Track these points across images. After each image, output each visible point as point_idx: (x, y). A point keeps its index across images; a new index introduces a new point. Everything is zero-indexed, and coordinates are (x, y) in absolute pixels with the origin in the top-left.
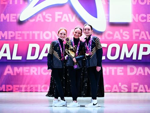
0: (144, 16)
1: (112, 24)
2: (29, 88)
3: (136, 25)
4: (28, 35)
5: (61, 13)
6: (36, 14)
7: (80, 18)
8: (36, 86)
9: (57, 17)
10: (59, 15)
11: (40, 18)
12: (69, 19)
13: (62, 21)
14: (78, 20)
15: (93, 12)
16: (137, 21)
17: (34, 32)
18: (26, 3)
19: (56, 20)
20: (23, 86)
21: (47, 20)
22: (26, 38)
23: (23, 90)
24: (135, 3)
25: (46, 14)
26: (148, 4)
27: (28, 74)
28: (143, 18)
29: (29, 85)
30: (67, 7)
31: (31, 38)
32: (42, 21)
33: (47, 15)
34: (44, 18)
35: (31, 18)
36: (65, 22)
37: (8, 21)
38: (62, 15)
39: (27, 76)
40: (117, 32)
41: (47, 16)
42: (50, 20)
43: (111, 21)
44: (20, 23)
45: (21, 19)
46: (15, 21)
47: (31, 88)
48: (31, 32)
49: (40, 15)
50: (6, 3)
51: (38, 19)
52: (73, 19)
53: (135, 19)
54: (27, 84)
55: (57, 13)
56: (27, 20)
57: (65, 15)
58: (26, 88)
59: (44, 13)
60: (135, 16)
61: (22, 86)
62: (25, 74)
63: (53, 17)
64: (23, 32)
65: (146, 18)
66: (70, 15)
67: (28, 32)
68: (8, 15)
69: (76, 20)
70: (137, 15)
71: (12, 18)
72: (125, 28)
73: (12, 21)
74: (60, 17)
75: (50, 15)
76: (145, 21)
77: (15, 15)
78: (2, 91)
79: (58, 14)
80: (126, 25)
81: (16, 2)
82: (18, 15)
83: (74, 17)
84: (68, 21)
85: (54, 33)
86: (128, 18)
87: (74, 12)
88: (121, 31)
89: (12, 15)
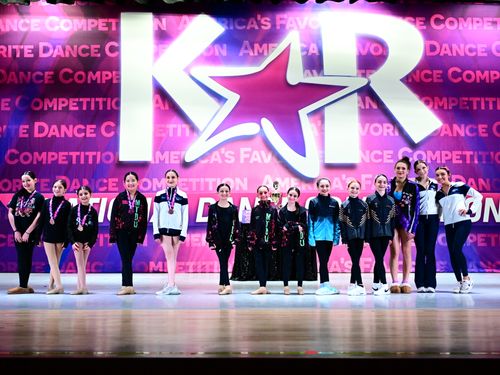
0: (379, 153)
1: (329, 167)
2: (199, 267)
3: (366, 167)
4: (198, 184)
5: (249, 149)
6: (211, 152)
7: (279, 157)
8: (211, 263)
9: (243, 156)
10: (246, 153)
11: (216, 158)
12: (262, 159)
13: (251, 161)
14: (276, 161)
15: (299, 147)
16: (367, 160)
17: (207, 180)
18: (195, 135)
19: (242, 161)
20: (191, 264)
21: (227, 161)
22: (194, 188)
23: (191, 270)
24: (364, 134)
25: (226, 151)
26: (385, 134)
27: (199, 245)
28: (377, 157)
29: (199, 263)
30: (258, 141)
31: (202, 189)
32: (220, 161)
33: (227, 153)
34: (223, 158)
35: (203, 157)
36: (255, 162)
37: (167, 162)
38: (251, 153)
39: (196, 247)
40: (336, 179)
41: (227, 155)
42: (233, 160)
43: (328, 161)
44: (186, 165)
45: (188, 160)
46: (178, 162)
47: (203, 267)
48: (202, 180)
49: (216, 153)
50: (163, 135)
51: (213, 159)
52: (268, 158)
53: (365, 158)
54: (197, 261)
55: (242, 150)
56: (197, 160)
57: (256, 153)
58: (195, 267)
59: (223, 150)
60: (364, 152)
61: (188, 264)
62: (194, 245)
63: (237, 156)
64: (191, 180)
65: (382, 157)
66: (263, 153)
67: (198, 180)
68: (166, 153)
69: (272, 160)
70: (368, 152)
71: (172, 157)
72: (349, 172)
73: (172, 162)
74: (247, 156)
75: (233, 153)
76: (380, 160)
77: (178, 153)
78: (158, 272)
79: (244, 150)
80: (351, 167)
81: (179, 133)
82: (183, 153)
83: (270, 156)
84: (260, 161)
85: (238, 180)
86: (354, 156)
87: (269, 147)
88: (344, 176)
89: (172, 153)
